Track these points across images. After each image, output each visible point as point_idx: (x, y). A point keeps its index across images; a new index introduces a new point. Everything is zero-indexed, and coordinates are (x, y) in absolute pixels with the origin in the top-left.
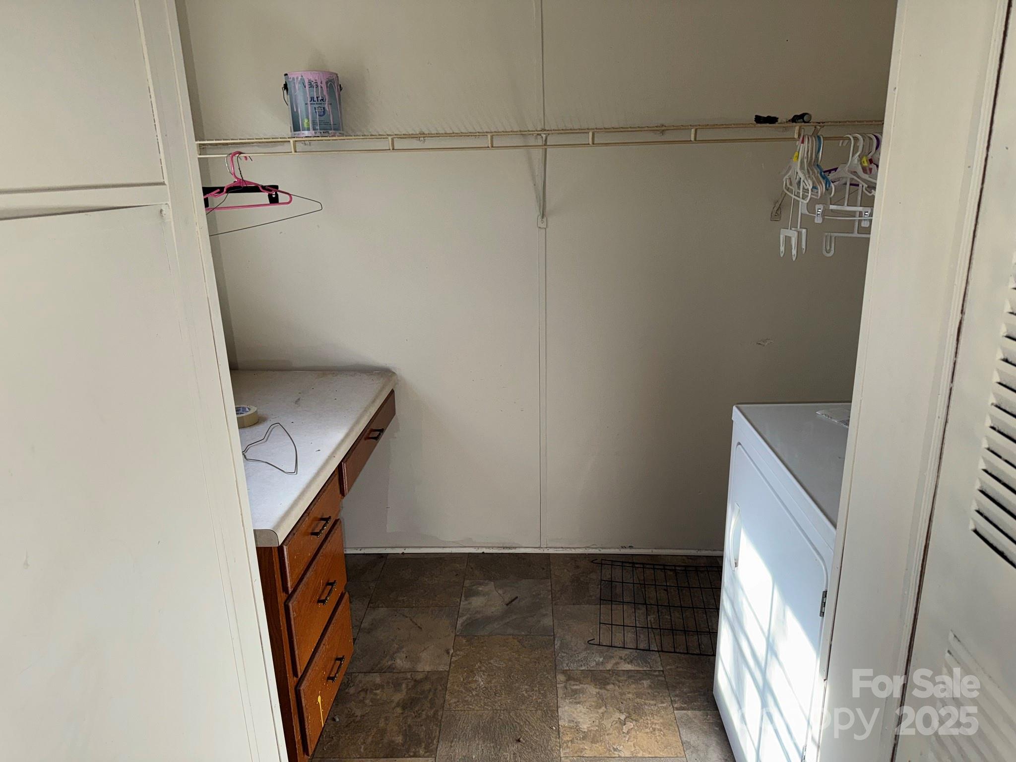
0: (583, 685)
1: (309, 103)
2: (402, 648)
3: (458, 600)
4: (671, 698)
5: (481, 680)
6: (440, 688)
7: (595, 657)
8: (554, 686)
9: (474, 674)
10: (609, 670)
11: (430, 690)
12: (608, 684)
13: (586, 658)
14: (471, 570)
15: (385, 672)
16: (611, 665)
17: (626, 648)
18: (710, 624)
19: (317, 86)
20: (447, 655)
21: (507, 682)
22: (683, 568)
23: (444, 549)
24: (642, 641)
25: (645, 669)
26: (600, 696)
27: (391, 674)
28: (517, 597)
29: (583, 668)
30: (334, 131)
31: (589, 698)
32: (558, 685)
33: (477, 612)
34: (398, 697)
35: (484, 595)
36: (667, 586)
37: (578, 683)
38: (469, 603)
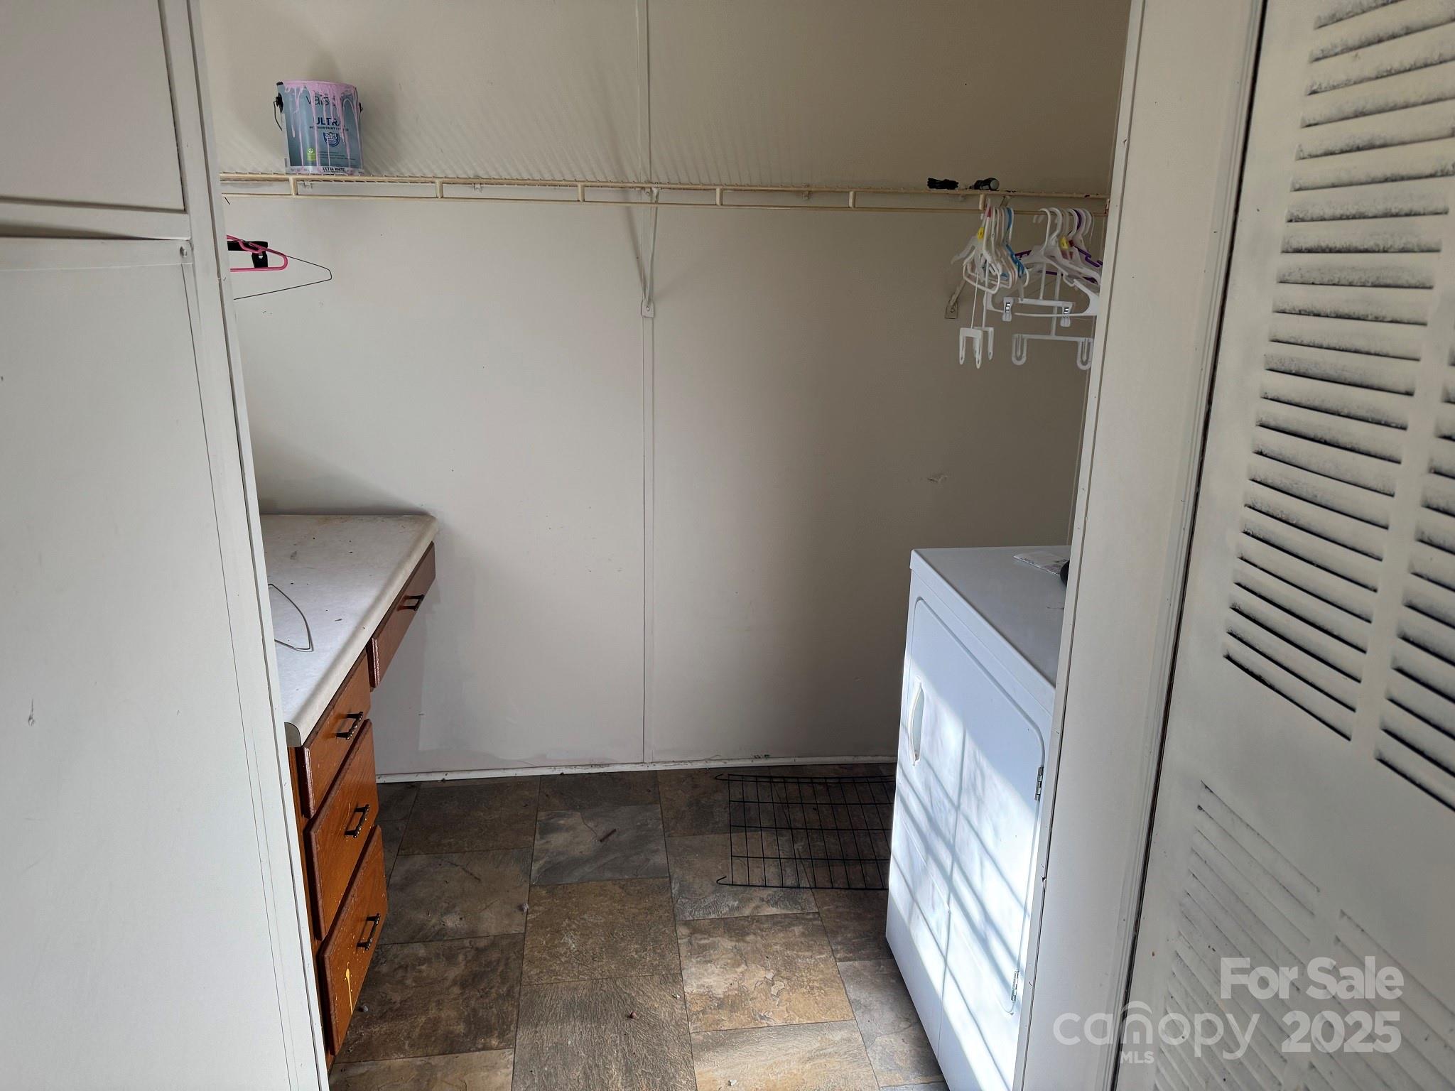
0: (714, 939)
1: (315, 126)
2: (454, 906)
3: (531, 839)
4: (831, 947)
5: (572, 943)
6: (514, 957)
7: (727, 901)
8: (674, 942)
9: (561, 934)
10: (748, 917)
11: (499, 961)
12: (748, 934)
13: (715, 903)
14: (546, 798)
15: (433, 941)
16: (751, 909)
17: (769, 887)
18: (875, 849)
19: (328, 103)
20: (520, 913)
21: (609, 941)
22: (837, 781)
23: (505, 771)
24: (789, 876)
25: (795, 912)
26: (739, 951)
27: (441, 943)
28: (615, 831)
29: (713, 916)
30: (352, 169)
31: (723, 954)
32: (679, 941)
33: (560, 853)
34: (454, 973)
35: (567, 830)
36: (817, 804)
37: (706, 936)
38: (547, 842)
